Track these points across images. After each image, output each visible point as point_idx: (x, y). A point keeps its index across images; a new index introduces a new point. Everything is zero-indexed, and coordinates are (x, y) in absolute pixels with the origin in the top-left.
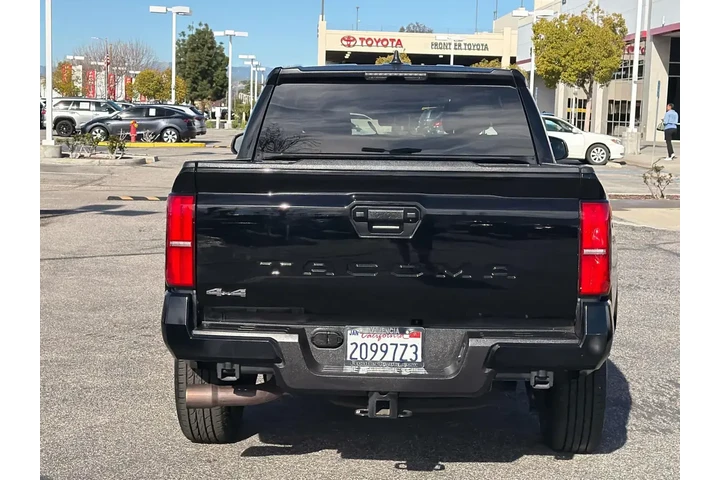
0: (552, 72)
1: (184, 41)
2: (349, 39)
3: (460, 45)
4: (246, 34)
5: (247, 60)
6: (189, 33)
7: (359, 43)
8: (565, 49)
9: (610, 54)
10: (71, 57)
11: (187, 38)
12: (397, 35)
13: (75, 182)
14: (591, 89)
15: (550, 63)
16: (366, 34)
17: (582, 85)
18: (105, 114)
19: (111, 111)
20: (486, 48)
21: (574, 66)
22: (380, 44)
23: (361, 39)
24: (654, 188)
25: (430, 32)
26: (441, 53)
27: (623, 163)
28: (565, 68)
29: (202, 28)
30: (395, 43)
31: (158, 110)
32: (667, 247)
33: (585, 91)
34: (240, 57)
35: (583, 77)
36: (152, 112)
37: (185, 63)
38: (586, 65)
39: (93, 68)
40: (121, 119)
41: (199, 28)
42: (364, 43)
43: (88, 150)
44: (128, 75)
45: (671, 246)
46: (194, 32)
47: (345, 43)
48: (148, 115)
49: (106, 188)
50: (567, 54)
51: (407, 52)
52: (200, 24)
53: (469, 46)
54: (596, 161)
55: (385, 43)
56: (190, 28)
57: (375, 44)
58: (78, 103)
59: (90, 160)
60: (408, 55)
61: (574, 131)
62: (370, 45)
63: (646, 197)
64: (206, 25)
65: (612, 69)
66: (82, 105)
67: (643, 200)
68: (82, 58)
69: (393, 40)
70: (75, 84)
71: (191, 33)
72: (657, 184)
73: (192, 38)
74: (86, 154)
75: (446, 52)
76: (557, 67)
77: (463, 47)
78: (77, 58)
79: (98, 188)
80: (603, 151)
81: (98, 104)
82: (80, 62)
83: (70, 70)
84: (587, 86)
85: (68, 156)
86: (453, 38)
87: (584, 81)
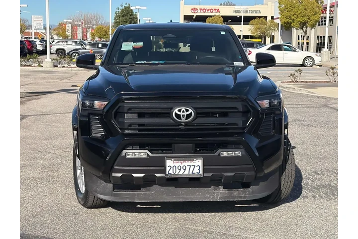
0: (288, 23)
1: (118, 12)
2: (194, 10)
3: (247, 11)
4: (145, 8)
5: (147, 20)
6: (120, 8)
7: (199, 11)
8: (294, 12)
9: (315, 13)
10: (66, 21)
11: (120, 10)
12: (217, 7)
13: (58, 78)
14: (306, 30)
15: (287, 18)
16: (202, 7)
17: (302, 29)
18: (79, 47)
19: (82, 45)
20: (260, 12)
21: (298, 20)
22: (209, 11)
23: (201, 9)
24: (331, 77)
25: (235, 5)
26: (238, 15)
27: (320, 66)
28: (293, 21)
29: (127, 6)
30: (216, 11)
31: (103, 44)
32: (332, 106)
33: (304, 31)
34: (144, 19)
35: (303, 25)
36: (100, 45)
37: (119, 22)
38: (304, 19)
39: (76, 25)
40: (85, 49)
41: (125, 6)
42: (202, 11)
43: (68, 63)
44: (93, 28)
45: (334, 105)
46: (123, 8)
47: (193, 11)
48: (98, 47)
49: (72, 81)
50: (295, 14)
51: (221, 15)
52: (126, 4)
53: (251, 12)
54: (308, 65)
55: (212, 11)
56: (121, 6)
57: (207, 11)
58: (67, 42)
59: (67, 68)
60: (222, 16)
61: (297, 51)
62: (205, 12)
63: (327, 82)
64: (129, 4)
65: (317, 21)
66: (69, 43)
67: (326, 84)
68: (71, 21)
69: (215, 9)
70: (67, 33)
71: (122, 8)
72: (332, 75)
73: (123, 11)
74: (66, 66)
75: (240, 15)
76: (290, 21)
77: (249, 12)
78: (68, 21)
79: (69, 81)
80: (311, 60)
81: (76, 42)
82: (70, 23)
83: (65, 26)
84: (304, 29)
85: (57, 66)
86: (243, 8)
87: (303, 27)
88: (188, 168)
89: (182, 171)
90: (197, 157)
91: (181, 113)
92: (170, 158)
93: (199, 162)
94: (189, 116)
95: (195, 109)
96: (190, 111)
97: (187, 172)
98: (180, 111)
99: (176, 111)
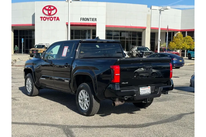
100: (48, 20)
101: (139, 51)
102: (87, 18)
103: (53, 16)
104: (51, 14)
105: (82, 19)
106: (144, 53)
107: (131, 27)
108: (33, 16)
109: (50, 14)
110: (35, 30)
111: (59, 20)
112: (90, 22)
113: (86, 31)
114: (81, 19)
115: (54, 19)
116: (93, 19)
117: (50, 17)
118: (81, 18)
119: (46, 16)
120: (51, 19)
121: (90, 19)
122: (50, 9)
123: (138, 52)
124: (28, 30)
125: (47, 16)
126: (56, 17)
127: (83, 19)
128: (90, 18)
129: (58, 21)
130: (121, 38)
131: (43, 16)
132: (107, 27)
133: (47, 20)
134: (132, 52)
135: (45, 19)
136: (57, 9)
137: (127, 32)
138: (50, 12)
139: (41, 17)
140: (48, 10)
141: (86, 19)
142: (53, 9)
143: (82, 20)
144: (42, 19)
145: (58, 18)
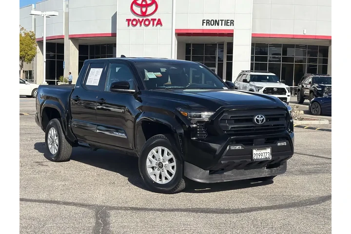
14: (22, 64)
38: (21, 53)
61: (26, 83)
88: (263, 154)
89: (261, 156)
90: (268, 147)
91: (259, 119)
92: (255, 148)
93: (269, 150)
94: (263, 120)
95: (265, 116)
96: (263, 117)
97: (263, 157)
98: (258, 117)
99: (256, 117)
100: (141, 25)
101: (316, 85)
102: (216, 21)
103: (150, 18)
104: (147, 13)
105: (205, 21)
106: (326, 89)
107: (305, 37)
108: (114, 18)
109: (144, 14)
110: (116, 44)
111: (161, 25)
112: (222, 27)
113: (214, 45)
114: (203, 23)
115: (152, 22)
116: (227, 23)
117: (145, 18)
118: (203, 20)
119: (137, 18)
120: (147, 23)
121: (220, 22)
122: (144, 3)
123: (314, 87)
124: (105, 44)
125: (139, 18)
126: (155, 20)
127: (208, 22)
128: (222, 21)
129: (159, 26)
130: (285, 60)
131: (133, 17)
132: (254, 37)
133: (139, 24)
134: (303, 86)
135: (134, 23)
136: (158, 3)
137: (298, 46)
138: (144, 10)
139: (127, 20)
140: (141, 6)
141: (212, 21)
142: (150, 5)
143: (205, 24)
144: (130, 22)
145: (159, 20)
